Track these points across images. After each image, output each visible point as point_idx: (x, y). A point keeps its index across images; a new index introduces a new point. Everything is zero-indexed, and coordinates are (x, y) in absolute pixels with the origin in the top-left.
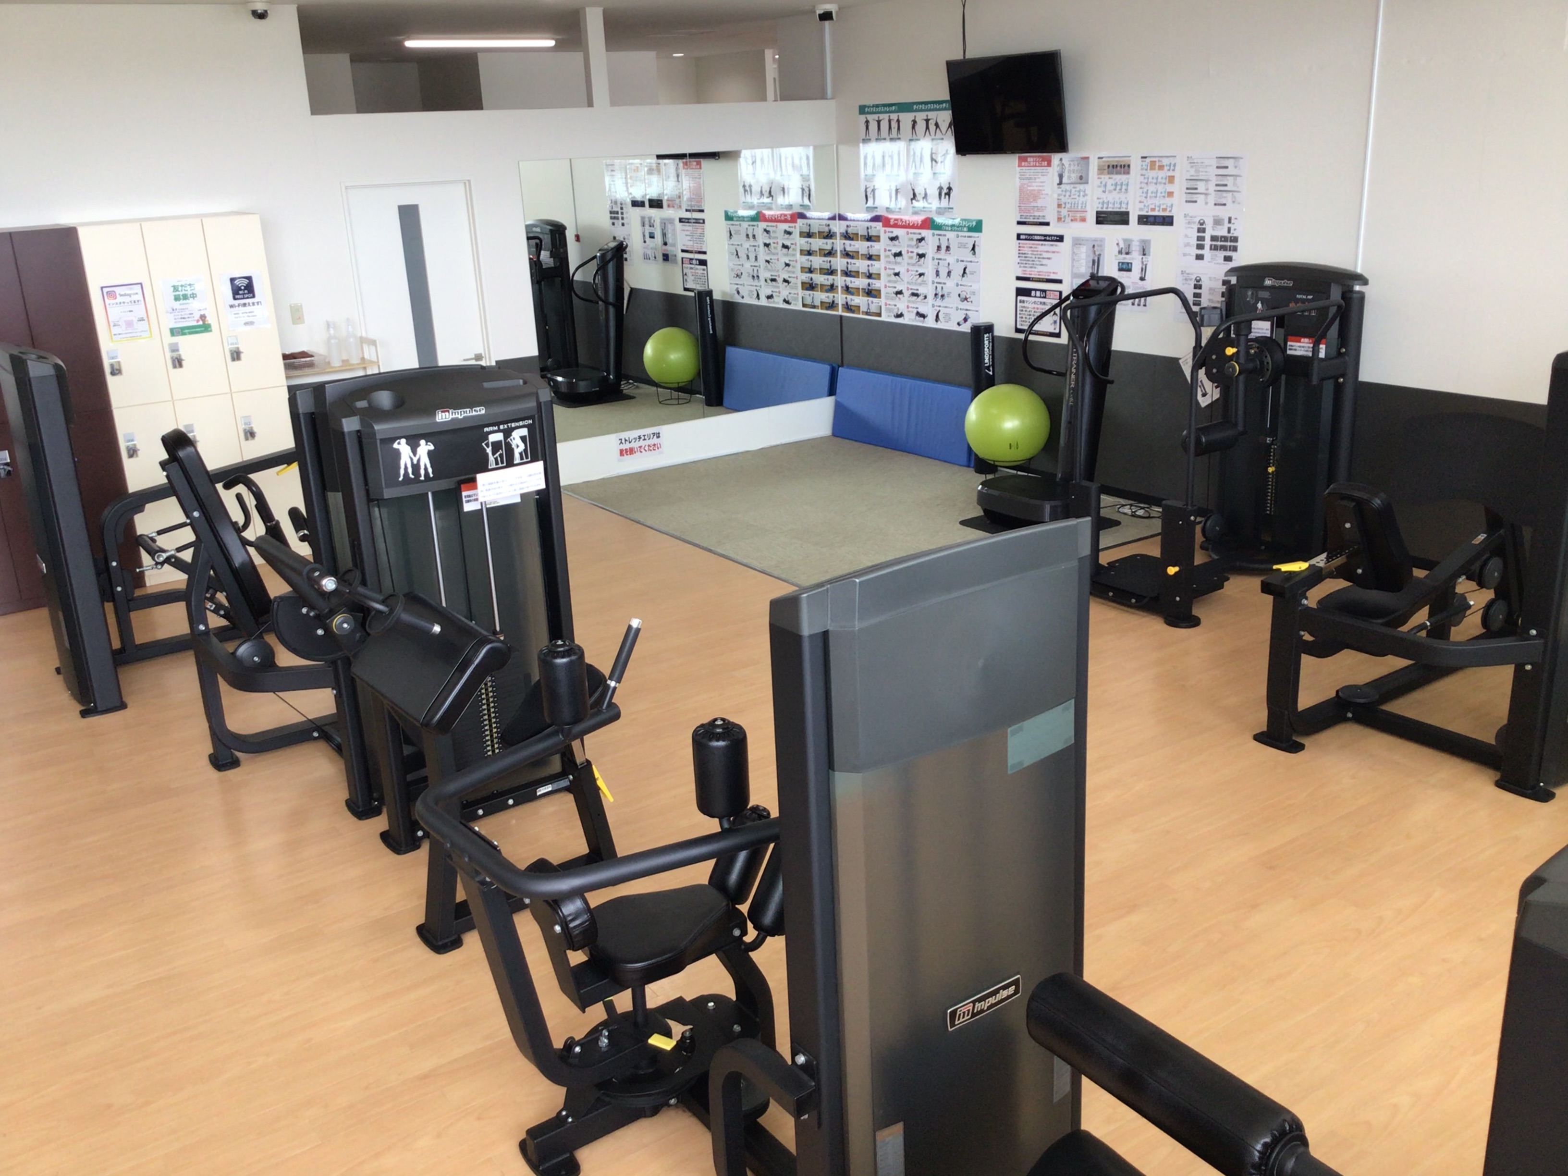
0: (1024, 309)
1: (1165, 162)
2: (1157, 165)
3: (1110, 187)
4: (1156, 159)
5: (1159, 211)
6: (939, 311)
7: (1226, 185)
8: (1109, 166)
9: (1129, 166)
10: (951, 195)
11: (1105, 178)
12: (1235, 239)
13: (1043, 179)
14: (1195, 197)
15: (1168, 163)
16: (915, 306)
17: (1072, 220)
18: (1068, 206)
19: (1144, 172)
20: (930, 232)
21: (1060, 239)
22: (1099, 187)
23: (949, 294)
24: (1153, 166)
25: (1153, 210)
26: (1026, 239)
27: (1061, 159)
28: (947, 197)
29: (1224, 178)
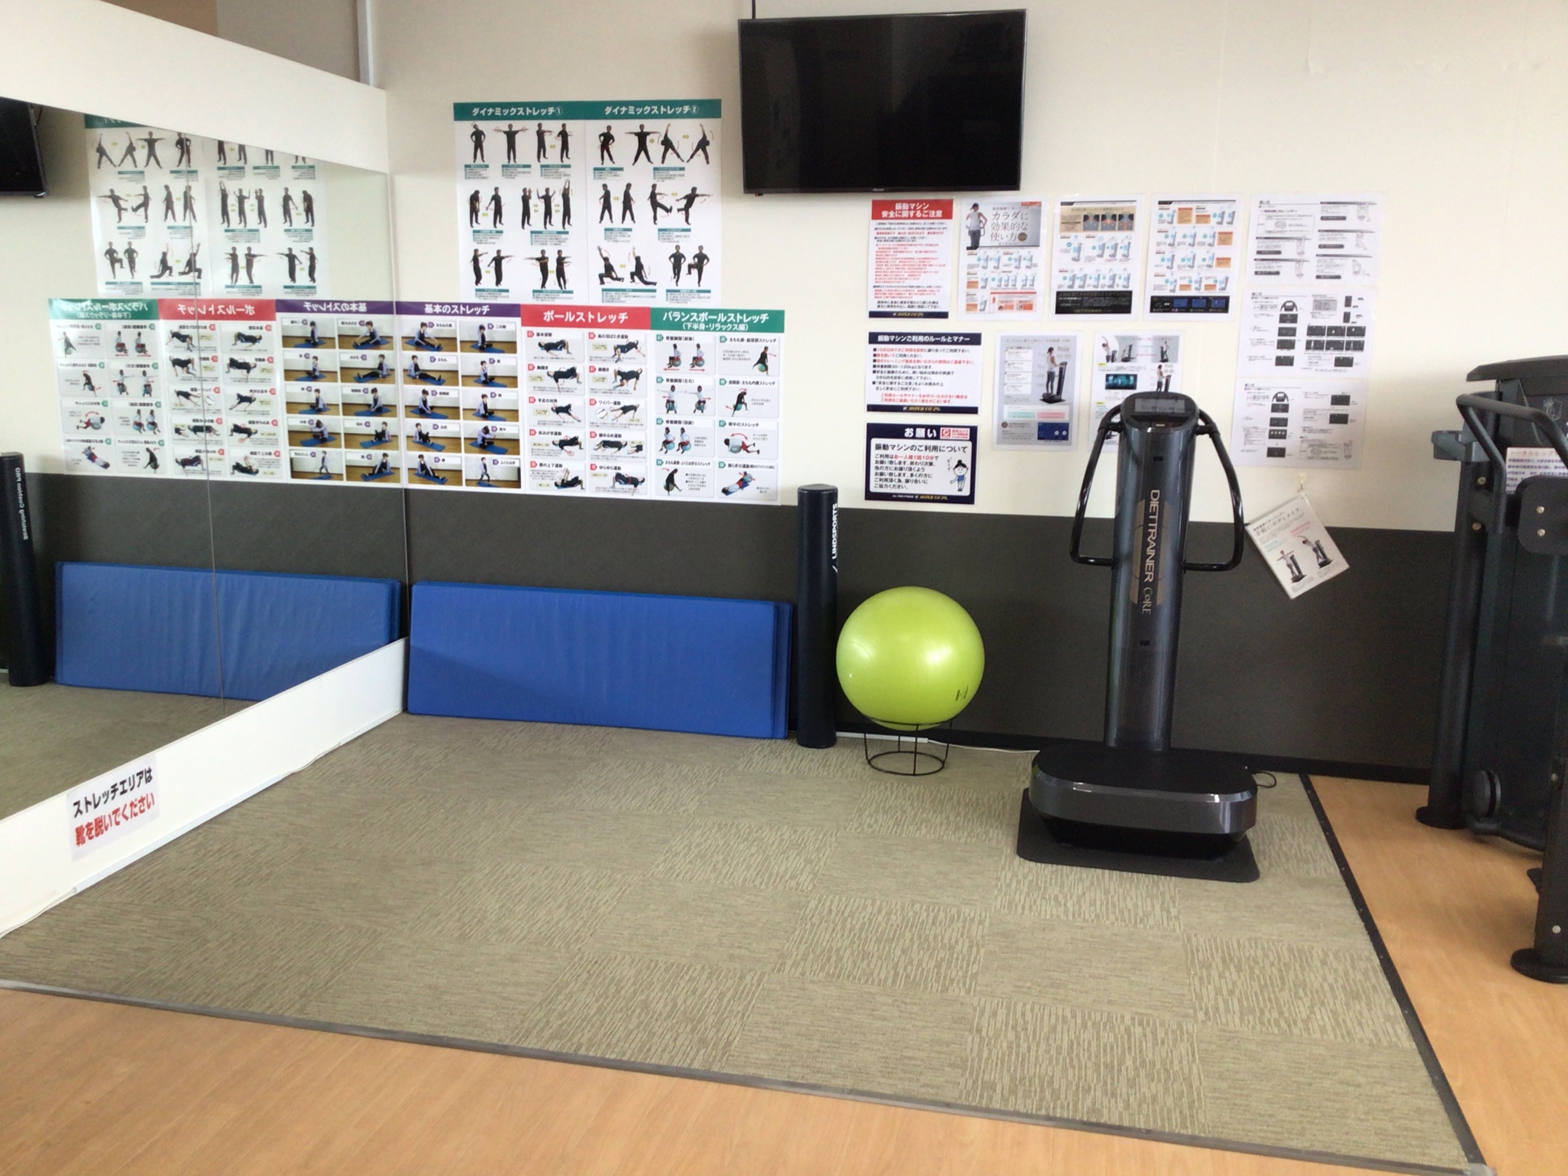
0: (887, 460)
1: (1211, 209)
2: (1194, 213)
3: (1086, 251)
4: (1194, 206)
5: (1198, 289)
6: (676, 471)
7: (1341, 246)
8: (1086, 218)
9: (1131, 217)
10: (705, 268)
11: (1079, 236)
12: (1361, 331)
13: (932, 239)
14: (1274, 267)
15: (1218, 212)
16: (613, 464)
17: (1000, 308)
18: (992, 285)
19: (1165, 226)
20: (651, 334)
21: (974, 339)
22: (1066, 251)
23: (699, 441)
24: (1184, 216)
25: (1187, 287)
26: (890, 342)
27: (975, 206)
28: (695, 272)
29: (1338, 235)
